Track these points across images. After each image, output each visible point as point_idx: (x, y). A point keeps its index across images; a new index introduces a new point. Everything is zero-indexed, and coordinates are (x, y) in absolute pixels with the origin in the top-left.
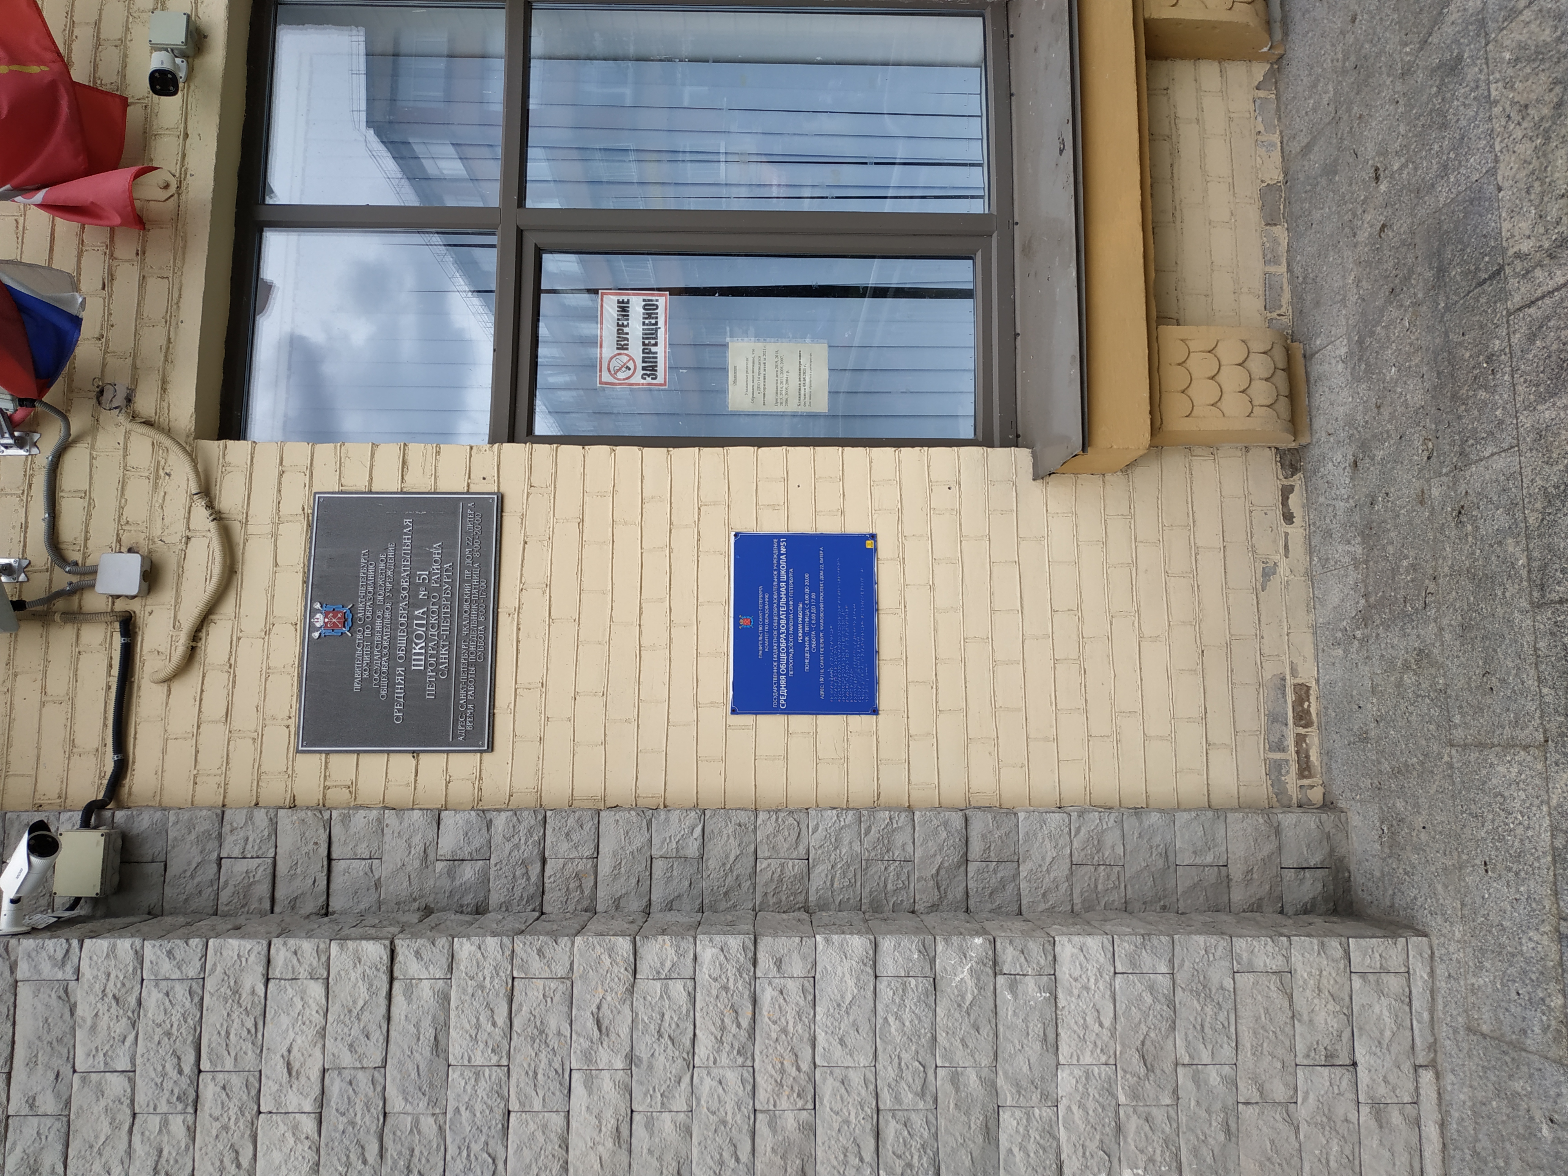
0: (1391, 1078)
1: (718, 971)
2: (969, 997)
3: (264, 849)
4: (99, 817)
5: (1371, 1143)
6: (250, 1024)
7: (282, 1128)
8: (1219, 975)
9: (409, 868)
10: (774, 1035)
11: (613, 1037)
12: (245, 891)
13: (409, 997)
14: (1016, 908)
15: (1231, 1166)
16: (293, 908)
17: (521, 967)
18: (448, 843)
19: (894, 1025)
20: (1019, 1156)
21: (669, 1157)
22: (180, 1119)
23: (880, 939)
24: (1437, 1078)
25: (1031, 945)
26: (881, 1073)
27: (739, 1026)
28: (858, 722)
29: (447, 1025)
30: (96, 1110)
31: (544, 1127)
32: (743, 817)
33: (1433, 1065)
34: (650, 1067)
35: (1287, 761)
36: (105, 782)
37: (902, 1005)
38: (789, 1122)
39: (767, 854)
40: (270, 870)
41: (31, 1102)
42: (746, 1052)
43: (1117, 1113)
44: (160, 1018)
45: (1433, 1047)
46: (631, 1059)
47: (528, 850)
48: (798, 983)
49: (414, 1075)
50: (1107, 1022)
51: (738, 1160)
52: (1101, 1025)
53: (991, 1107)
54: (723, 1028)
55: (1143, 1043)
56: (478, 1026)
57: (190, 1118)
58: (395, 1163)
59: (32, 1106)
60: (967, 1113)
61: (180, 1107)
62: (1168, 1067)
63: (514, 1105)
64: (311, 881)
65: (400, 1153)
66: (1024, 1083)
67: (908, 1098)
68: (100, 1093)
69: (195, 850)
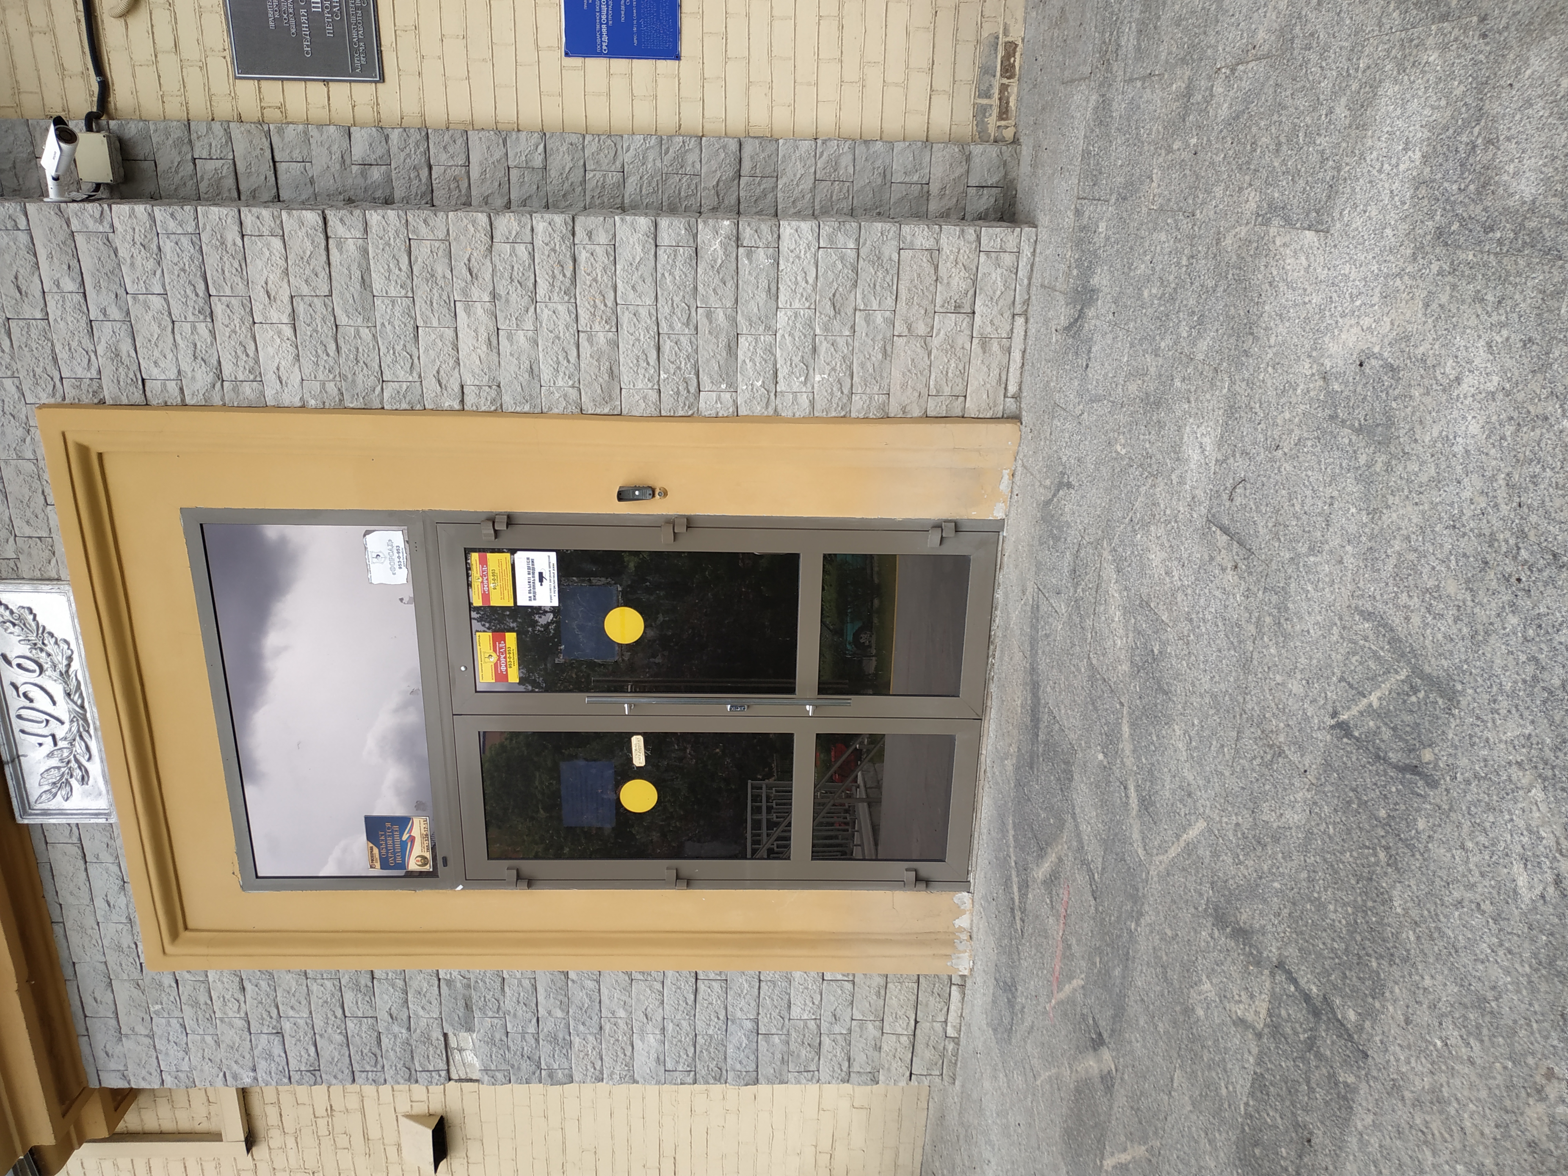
0: (995, 322)
1: (548, 239)
2: (719, 261)
3: (224, 153)
4: (97, 124)
5: (976, 362)
6: (236, 265)
7: (271, 333)
8: (889, 250)
9: (333, 170)
10: (588, 283)
11: (480, 280)
12: (217, 183)
13: (341, 251)
14: (773, 211)
15: (885, 375)
16: (254, 197)
17: (414, 232)
18: (359, 150)
19: (669, 279)
20: (749, 364)
21: (524, 358)
22: (203, 325)
23: (659, 219)
24: (1026, 322)
25: (763, 226)
26: (660, 310)
27: (564, 276)
28: (665, 66)
29: (368, 269)
30: (147, 318)
31: (441, 337)
32: (574, 139)
33: (1025, 314)
34: (507, 301)
35: (991, 106)
36: (95, 99)
37: (674, 265)
38: (601, 339)
39: (593, 167)
40: (232, 168)
41: (104, 312)
42: (570, 292)
43: (814, 340)
44: (176, 260)
45: (1027, 302)
46: (494, 296)
47: (418, 159)
48: (603, 248)
49: (351, 301)
50: (811, 281)
51: (568, 361)
52: (807, 282)
53: (733, 334)
54: (554, 277)
55: (834, 295)
56: (389, 271)
57: (210, 325)
58: (347, 356)
59: (105, 315)
60: (716, 337)
61: (202, 317)
62: (850, 311)
63: (420, 323)
64: (263, 178)
65: (350, 350)
66: (754, 319)
67: (678, 326)
68: (147, 308)
69: (174, 152)
